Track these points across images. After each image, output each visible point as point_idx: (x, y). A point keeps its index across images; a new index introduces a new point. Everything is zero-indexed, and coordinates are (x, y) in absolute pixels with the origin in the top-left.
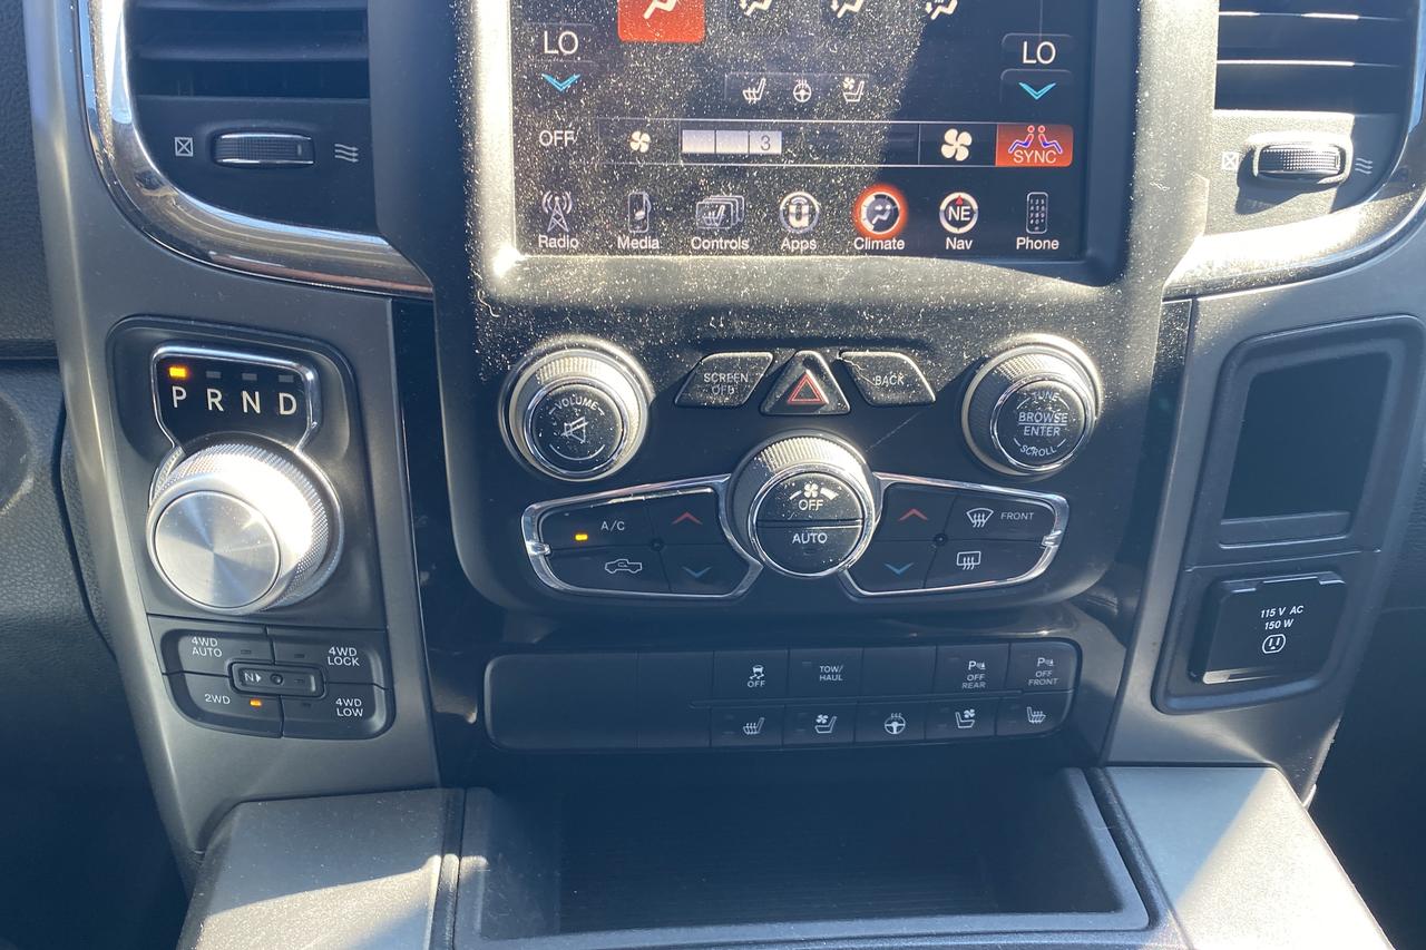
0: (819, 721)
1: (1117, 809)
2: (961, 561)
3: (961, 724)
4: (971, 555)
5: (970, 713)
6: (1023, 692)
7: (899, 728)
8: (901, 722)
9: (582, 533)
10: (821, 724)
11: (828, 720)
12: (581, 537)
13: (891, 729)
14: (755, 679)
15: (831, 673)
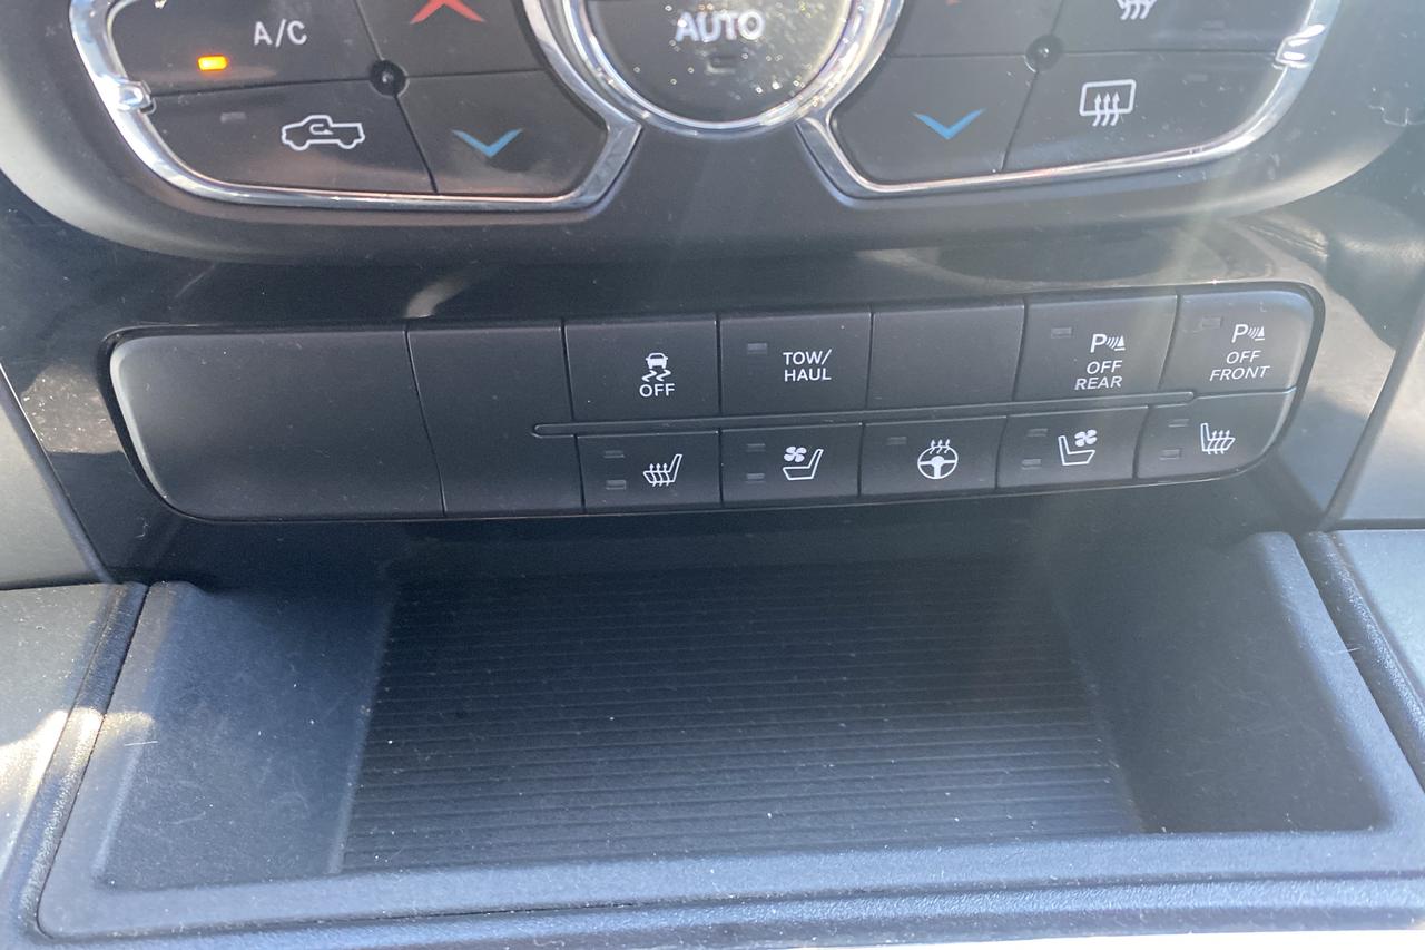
0: (788, 458)
1: (1364, 613)
2: (1090, 106)
3: (1069, 459)
4: (1111, 91)
5: (1086, 438)
6: (1197, 394)
7: (945, 469)
8: (950, 456)
9: (212, 52)
10: (793, 463)
11: (807, 457)
12: (211, 64)
13: (930, 469)
14: (653, 381)
15: (806, 366)
